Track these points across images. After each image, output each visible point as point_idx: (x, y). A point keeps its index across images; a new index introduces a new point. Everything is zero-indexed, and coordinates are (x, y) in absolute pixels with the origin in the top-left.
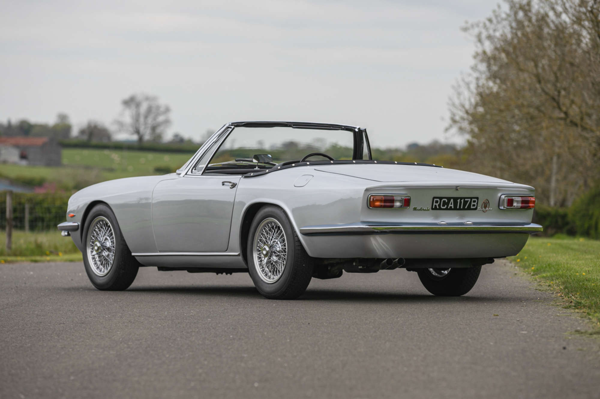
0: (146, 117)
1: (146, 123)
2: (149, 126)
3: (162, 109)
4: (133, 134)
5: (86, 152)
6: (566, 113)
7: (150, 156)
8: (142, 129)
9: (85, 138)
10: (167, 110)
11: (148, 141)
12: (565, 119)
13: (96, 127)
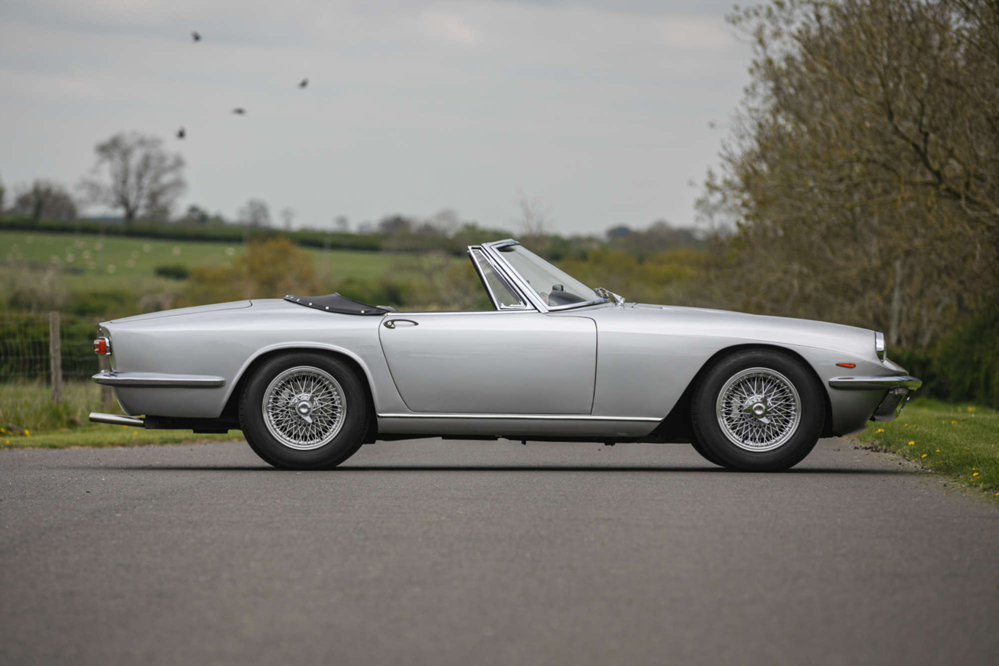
0: (140, 176)
1: (140, 188)
2: (146, 192)
3: (169, 162)
4: (115, 206)
5: (30, 238)
6: (937, 174)
7: (147, 246)
8: (132, 198)
9: (29, 212)
10: (179, 163)
11: (143, 218)
12: (936, 186)
13: (48, 192)
